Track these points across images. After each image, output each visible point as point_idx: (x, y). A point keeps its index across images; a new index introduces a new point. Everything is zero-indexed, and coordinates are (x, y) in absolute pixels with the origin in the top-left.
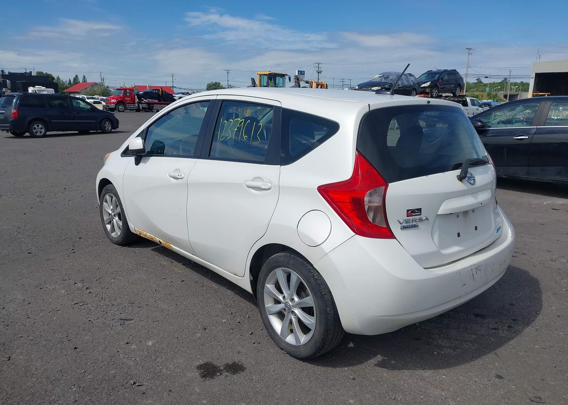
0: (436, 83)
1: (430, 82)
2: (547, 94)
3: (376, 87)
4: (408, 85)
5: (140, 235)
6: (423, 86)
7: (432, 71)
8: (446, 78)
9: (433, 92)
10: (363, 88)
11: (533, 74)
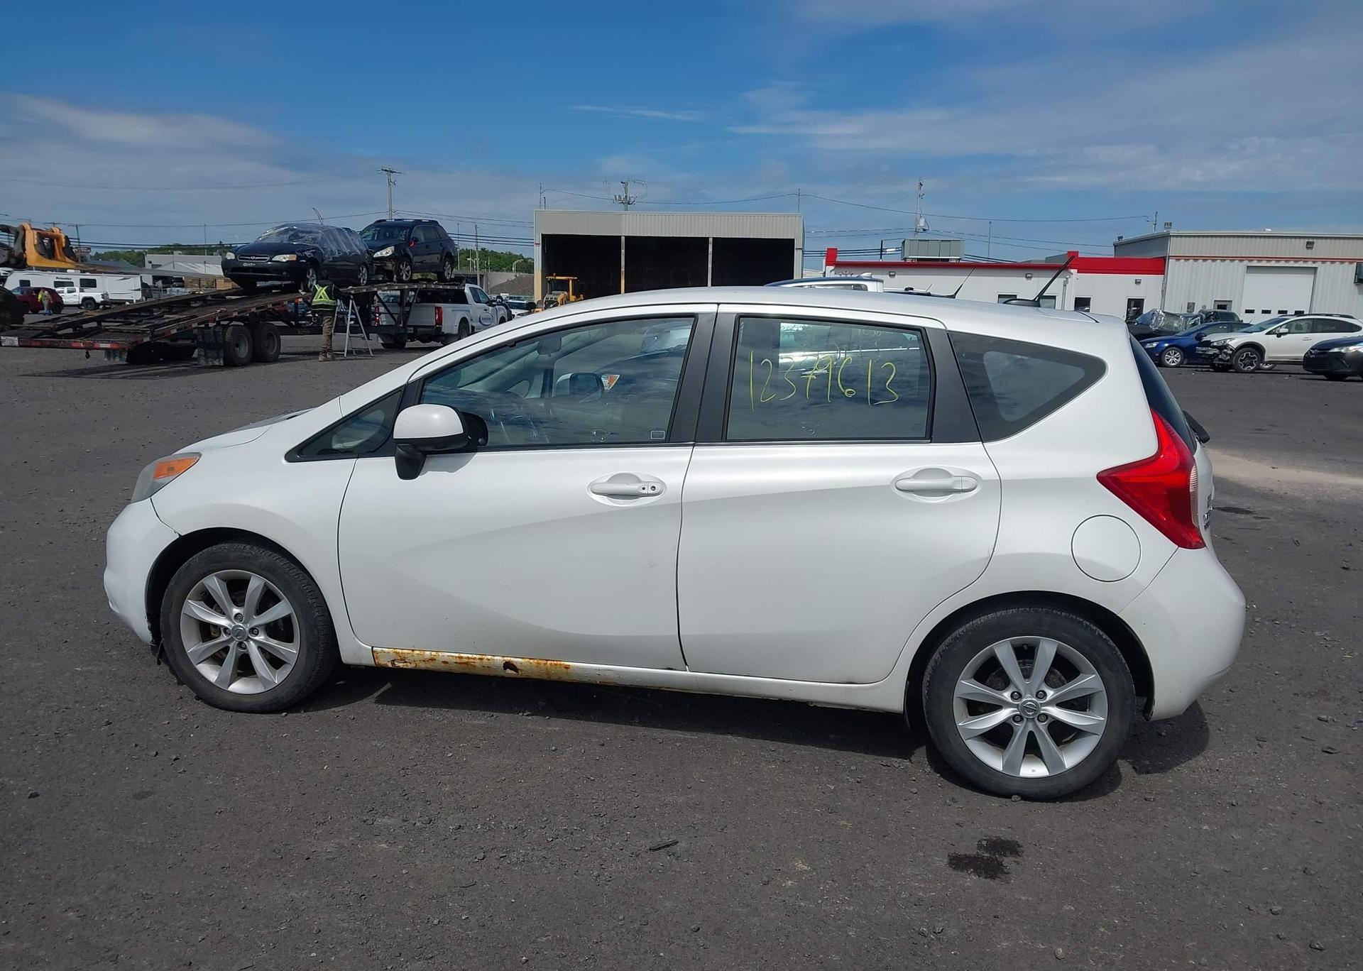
0: (404, 250)
1: (393, 247)
2: (572, 280)
3: (285, 256)
4: (350, 253)
5: (393, 664)
6: (378, 254)
7: (385, 220)
8: (420, 235)
9: (401, 270)
10: (250, 256)
11: (537, 235)
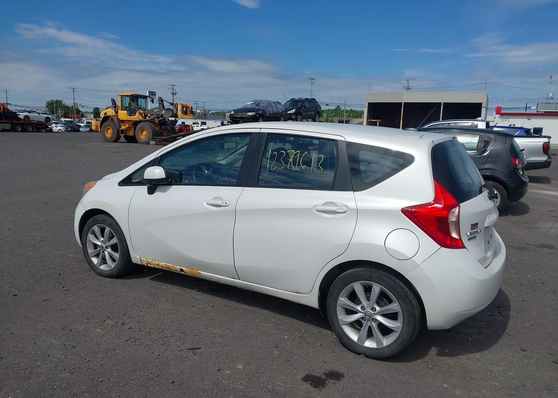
0: (300, 111)
1: (295, 109)
2: (379, 121)
3: (251, 113)
4: (277, 112)
5: (147, 265)
6: (289, 112)
7: (295, 99)
8: (307, 105)
9: (298, 118)
10: (239, 113)
11: (366, 104)
